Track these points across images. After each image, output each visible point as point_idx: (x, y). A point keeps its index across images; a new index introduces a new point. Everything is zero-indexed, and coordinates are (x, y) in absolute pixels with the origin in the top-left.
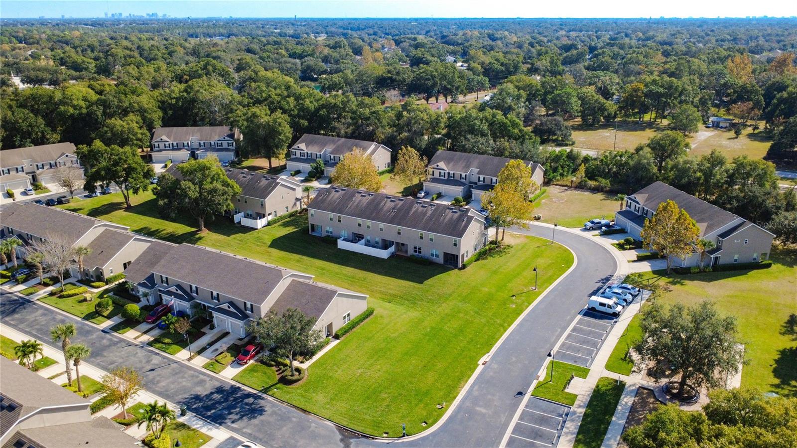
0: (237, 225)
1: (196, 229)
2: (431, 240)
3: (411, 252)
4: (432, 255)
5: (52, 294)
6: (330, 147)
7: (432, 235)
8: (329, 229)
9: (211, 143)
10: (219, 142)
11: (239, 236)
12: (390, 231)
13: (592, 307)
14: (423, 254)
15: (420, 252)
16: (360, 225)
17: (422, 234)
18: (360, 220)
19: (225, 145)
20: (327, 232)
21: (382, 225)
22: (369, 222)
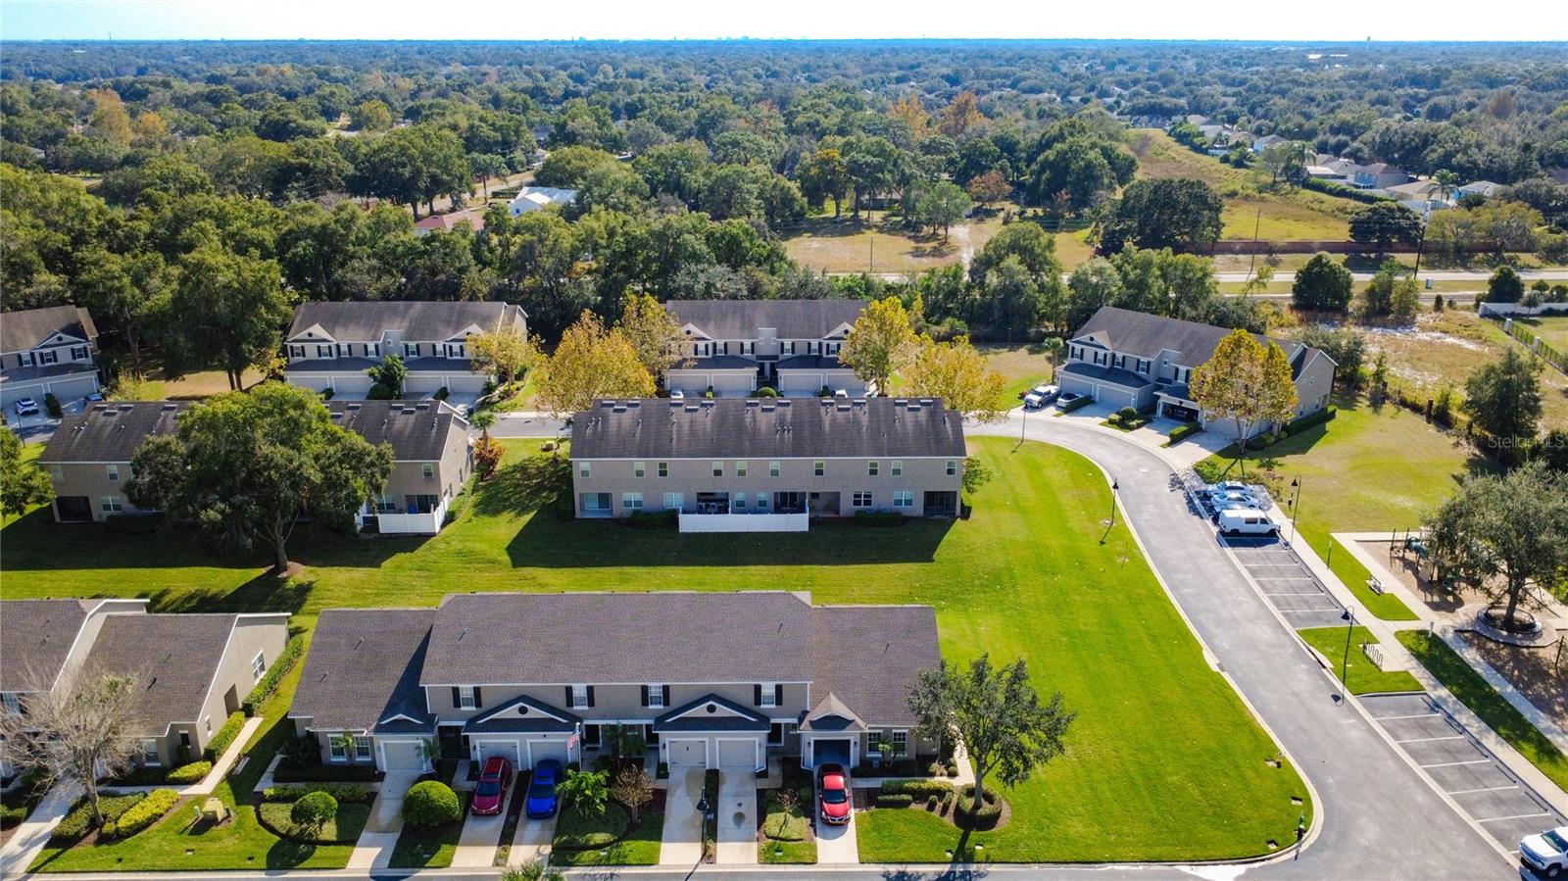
0: (364, 536)
1: (263, 571)
2: (897, 472)
3: (847, 506)
4: (898, 502)
5: (60, 842)
6: (396, 324)
7: (896, 461)
8: (633, 496)
9: (19, 356)
10: (45, 351)
11: (400, 558)
12: (797, 472)
13: (1233, 530)
14: (874, 506)
15: (868, 503)
16: (718, 473)
17: (876, 465)
18: (718, 463)
19: (64, 356)
20: (628, 504)
21: (774, 463)
22: (742, 463)
